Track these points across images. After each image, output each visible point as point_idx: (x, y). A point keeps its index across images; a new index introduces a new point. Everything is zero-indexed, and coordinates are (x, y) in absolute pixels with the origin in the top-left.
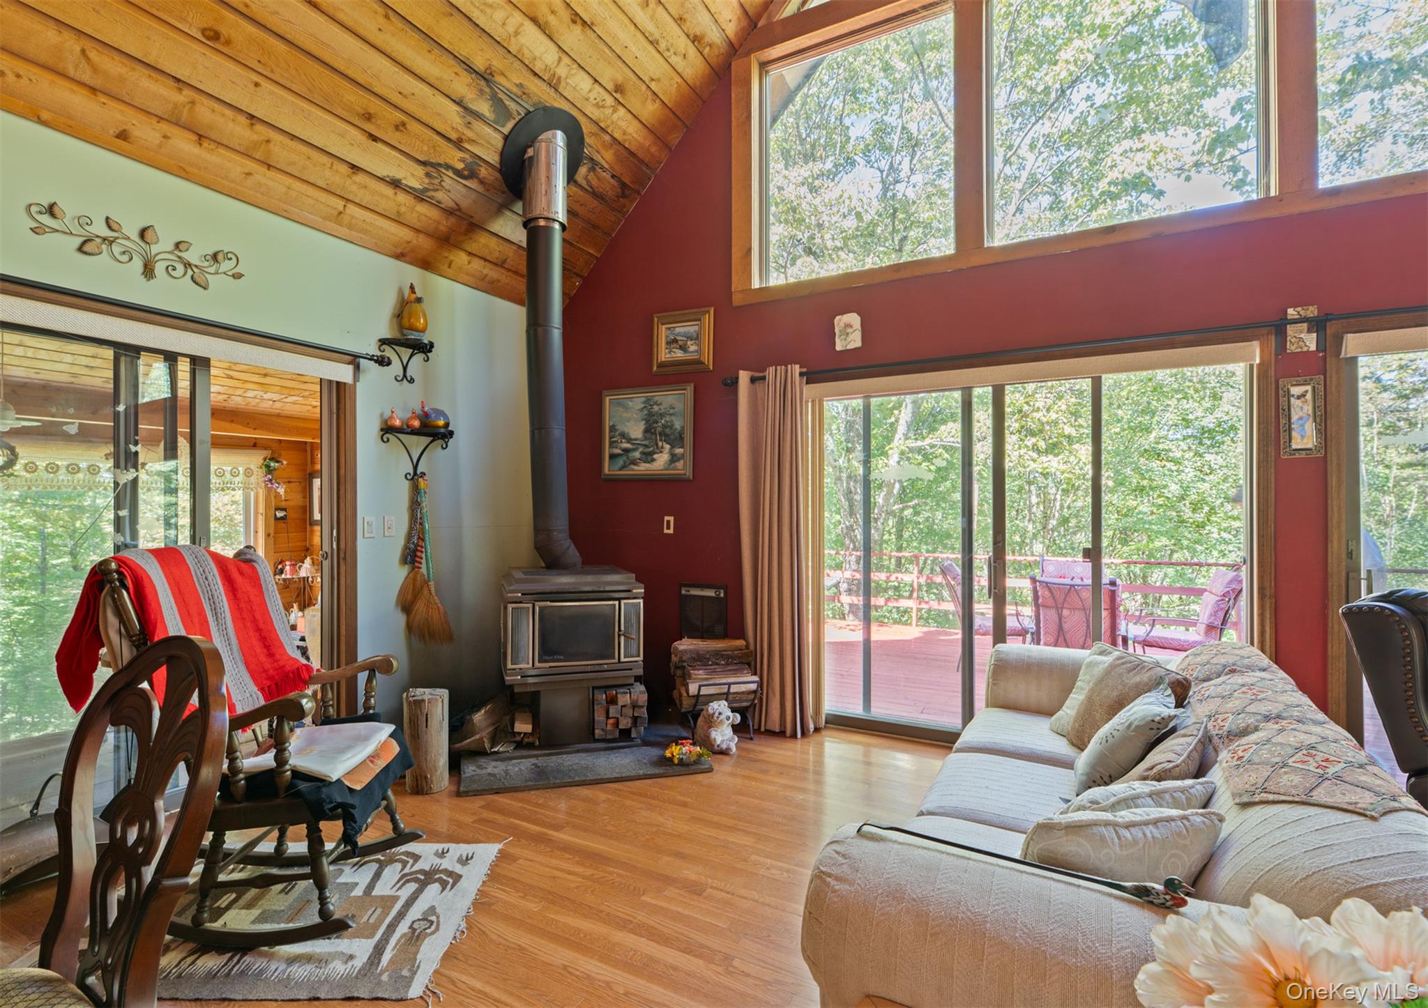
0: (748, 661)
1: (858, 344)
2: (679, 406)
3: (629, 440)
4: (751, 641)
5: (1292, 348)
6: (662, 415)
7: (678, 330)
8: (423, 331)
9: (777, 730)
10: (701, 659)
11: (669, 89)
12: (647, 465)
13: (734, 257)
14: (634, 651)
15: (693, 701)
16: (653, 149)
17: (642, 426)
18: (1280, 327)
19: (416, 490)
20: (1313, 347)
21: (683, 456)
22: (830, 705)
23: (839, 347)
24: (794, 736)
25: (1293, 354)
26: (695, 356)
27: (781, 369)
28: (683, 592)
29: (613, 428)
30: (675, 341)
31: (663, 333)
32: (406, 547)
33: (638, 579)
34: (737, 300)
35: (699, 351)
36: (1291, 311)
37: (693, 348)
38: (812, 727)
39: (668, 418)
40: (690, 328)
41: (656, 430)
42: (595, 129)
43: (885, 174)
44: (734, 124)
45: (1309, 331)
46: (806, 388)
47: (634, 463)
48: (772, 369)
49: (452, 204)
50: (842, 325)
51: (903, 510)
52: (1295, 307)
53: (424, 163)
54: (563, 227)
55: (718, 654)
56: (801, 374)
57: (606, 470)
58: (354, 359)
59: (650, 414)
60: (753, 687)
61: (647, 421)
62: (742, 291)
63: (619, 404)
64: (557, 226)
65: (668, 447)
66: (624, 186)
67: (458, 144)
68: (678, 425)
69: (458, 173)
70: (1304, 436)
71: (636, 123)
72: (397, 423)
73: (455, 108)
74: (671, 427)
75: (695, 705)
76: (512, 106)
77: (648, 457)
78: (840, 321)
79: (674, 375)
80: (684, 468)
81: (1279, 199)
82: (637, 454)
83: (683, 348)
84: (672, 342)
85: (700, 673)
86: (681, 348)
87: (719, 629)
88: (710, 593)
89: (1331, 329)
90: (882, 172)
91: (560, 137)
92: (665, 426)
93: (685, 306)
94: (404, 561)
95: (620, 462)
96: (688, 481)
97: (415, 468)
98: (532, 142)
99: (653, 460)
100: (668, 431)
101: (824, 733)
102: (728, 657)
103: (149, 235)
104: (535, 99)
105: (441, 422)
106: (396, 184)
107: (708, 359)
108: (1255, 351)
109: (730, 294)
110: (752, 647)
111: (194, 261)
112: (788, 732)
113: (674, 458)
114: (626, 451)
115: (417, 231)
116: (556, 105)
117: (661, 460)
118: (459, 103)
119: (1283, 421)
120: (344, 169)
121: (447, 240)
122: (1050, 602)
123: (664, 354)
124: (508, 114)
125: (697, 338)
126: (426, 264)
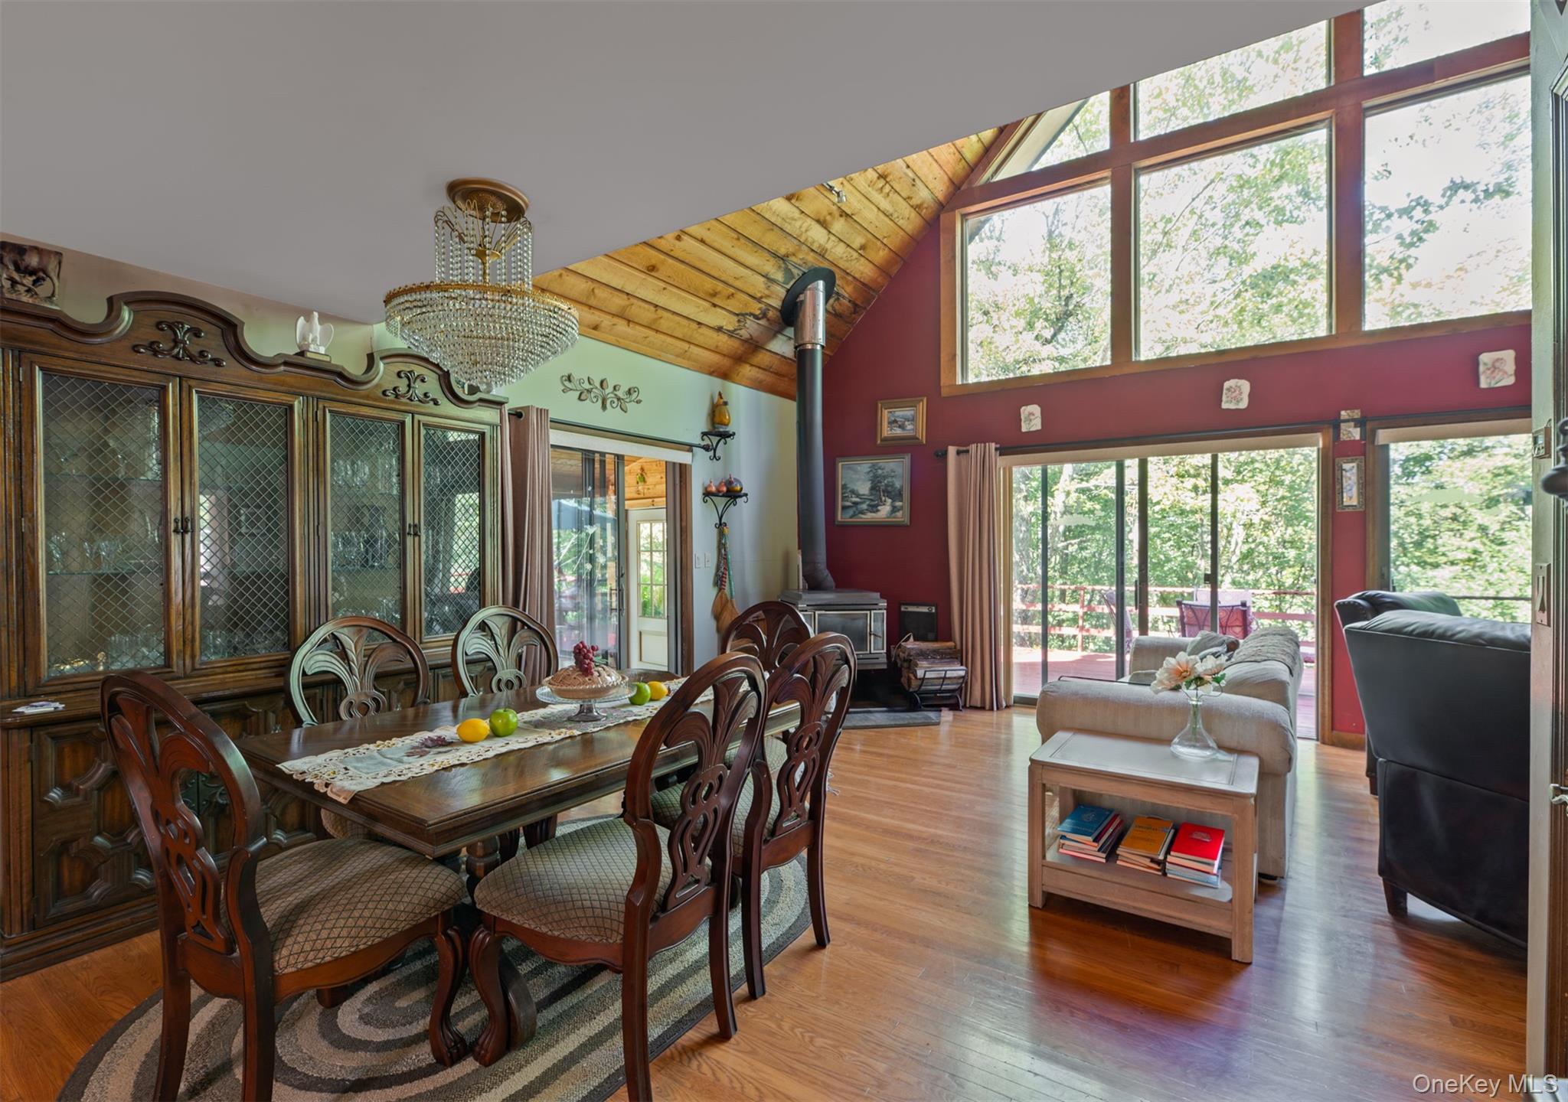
0: (957, 655)
1: (1039, 427)
2: (899, 471)
3: (858, 496)
4: (958, 643)
5: (1344, 437)
6: (885, 477)
7: (897, 413)
8: (727, 425)
9: (979, 705)
10: (923, 655)
11: (895, 241)
12: (873, 515)
13: (942, 360)
14: (880, 646)
15: (919, 682)
16: (879, 280)
17: (868, 485)
18: (1336, 425)
19: (721, 535)
20: (1358, 437)
21: (901, 508)
22: (1017, 691)
23: (1024, 429)
24: (992, 709)
25: (1345, 442)
26: (911, 434)
27: (981, 446)
28: (903, 609)
29: (844, 487)
30: (895, 421)
31: (886, 415)
32: (716, 575)
33: (882, 597)
34: (945, 392)
35: (915, 429)
36: (1343, 413)
37: (909, 427)
38: (1004, 704)
39: (890, 479)
40: (908, 412)
41: (880, 489)
42: (843, 274)
43: (1050, 219)
44: (942, 261)
45: (1355, 426)
46: (999, 459)
47: (862, 512)
48: (974, 446)
49: (748, 336)
50: (1026, 413)
51: (1067, 548)
52: (1346, 409)
53: (737, 315)
54: (822, 347)
55: (936, 652)
56: (996, 449)
57: (839, 518)
58: (689, 447)
59: (876, 476)
60: (962, 673)
61: (873, 481)
62: (949, 386)
63: (849, 468)
64: (818, 347)
65: (889, 501)
66: (856, 305)
67: (759, 300)
68: (898, 485)
69: (756, 317)
70: (1351, 496)
71: (871, 265)
72: (714, 489)
73: (763, 279)
74: (893, 486)
75: (921, 686)
76: (795, 271)
77: (874, 508)
78: (1025, 411)
79: (894, 448)
80: (902, 517)
81: (1336, 337)
82: (864, 506)
83: (902, 427)
84: (893, 422)
85: (924, 664)
86: (900, 427)
87: (931, 635)
88: (924, 609)
89: (1369, 426)
90: (1047, 217)
91: (821, 284)
92: (887, 486)
93: (901, 395)
94: (716, 584)
95: (851, 512)
96: (905, 526)
97: (720, 519)
98: (803, 290)
99: (878, 511)
100: (889, 489)
101: (1013, 710)
102: (942, 654)
103: (604, 384)
104: (810, 265)
105: (738, 488)
106: (719, 329)
107: (922, 435)
108: (1320, 439)
109: (939, 387)
110: (958, 647)
111: (621, 396)
112: (987, 707)
113: (894, 509)
114: (856, 504)
115: (724, 355)
116: (822, 265)
117: (884, 511)
118: (765, 276)
119: (1338, 487)
120: (695, 326)
121: (739, 359)
122: (1193, 620)
123: (886, 431)
124: (792, 276)
125: (913, 420)
126: (725, 375)
